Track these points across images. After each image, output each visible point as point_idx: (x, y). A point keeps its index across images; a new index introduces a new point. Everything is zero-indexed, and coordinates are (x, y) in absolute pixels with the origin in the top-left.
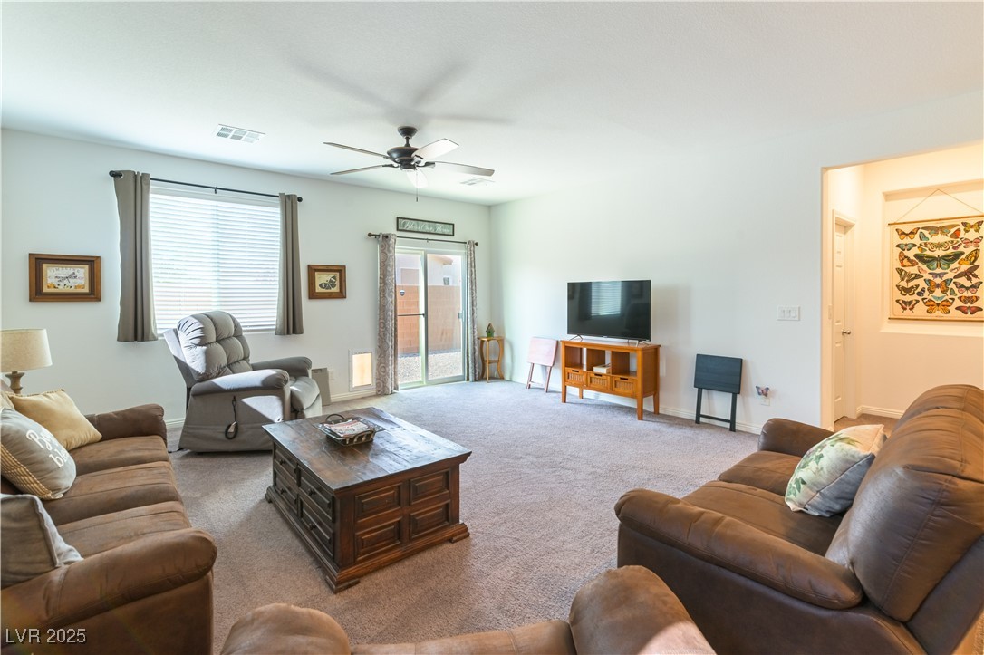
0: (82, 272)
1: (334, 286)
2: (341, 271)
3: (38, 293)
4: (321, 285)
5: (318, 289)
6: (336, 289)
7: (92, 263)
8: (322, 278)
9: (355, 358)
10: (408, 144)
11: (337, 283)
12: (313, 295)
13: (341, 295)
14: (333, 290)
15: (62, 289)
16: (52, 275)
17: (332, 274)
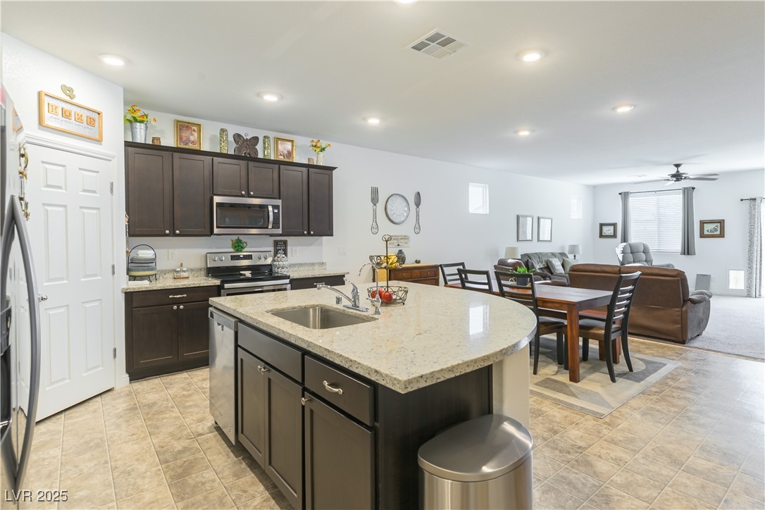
0: (612, 228)
1: (716, 230)
2: (722, 222)
3: (601, 236)
4: (708, 231)
5: (706, 233)
6: (718, 232)
7: (614, 225)
8: (708, 227)
9: (732, 273)
10: (678, 171)
11: (719, 229)
12: (702, 236)
13: (722, 235)
14: (715, 233)
15: (607, 234)
16: (605, 229)
17: (716, 224)
